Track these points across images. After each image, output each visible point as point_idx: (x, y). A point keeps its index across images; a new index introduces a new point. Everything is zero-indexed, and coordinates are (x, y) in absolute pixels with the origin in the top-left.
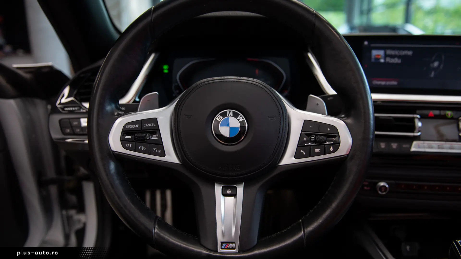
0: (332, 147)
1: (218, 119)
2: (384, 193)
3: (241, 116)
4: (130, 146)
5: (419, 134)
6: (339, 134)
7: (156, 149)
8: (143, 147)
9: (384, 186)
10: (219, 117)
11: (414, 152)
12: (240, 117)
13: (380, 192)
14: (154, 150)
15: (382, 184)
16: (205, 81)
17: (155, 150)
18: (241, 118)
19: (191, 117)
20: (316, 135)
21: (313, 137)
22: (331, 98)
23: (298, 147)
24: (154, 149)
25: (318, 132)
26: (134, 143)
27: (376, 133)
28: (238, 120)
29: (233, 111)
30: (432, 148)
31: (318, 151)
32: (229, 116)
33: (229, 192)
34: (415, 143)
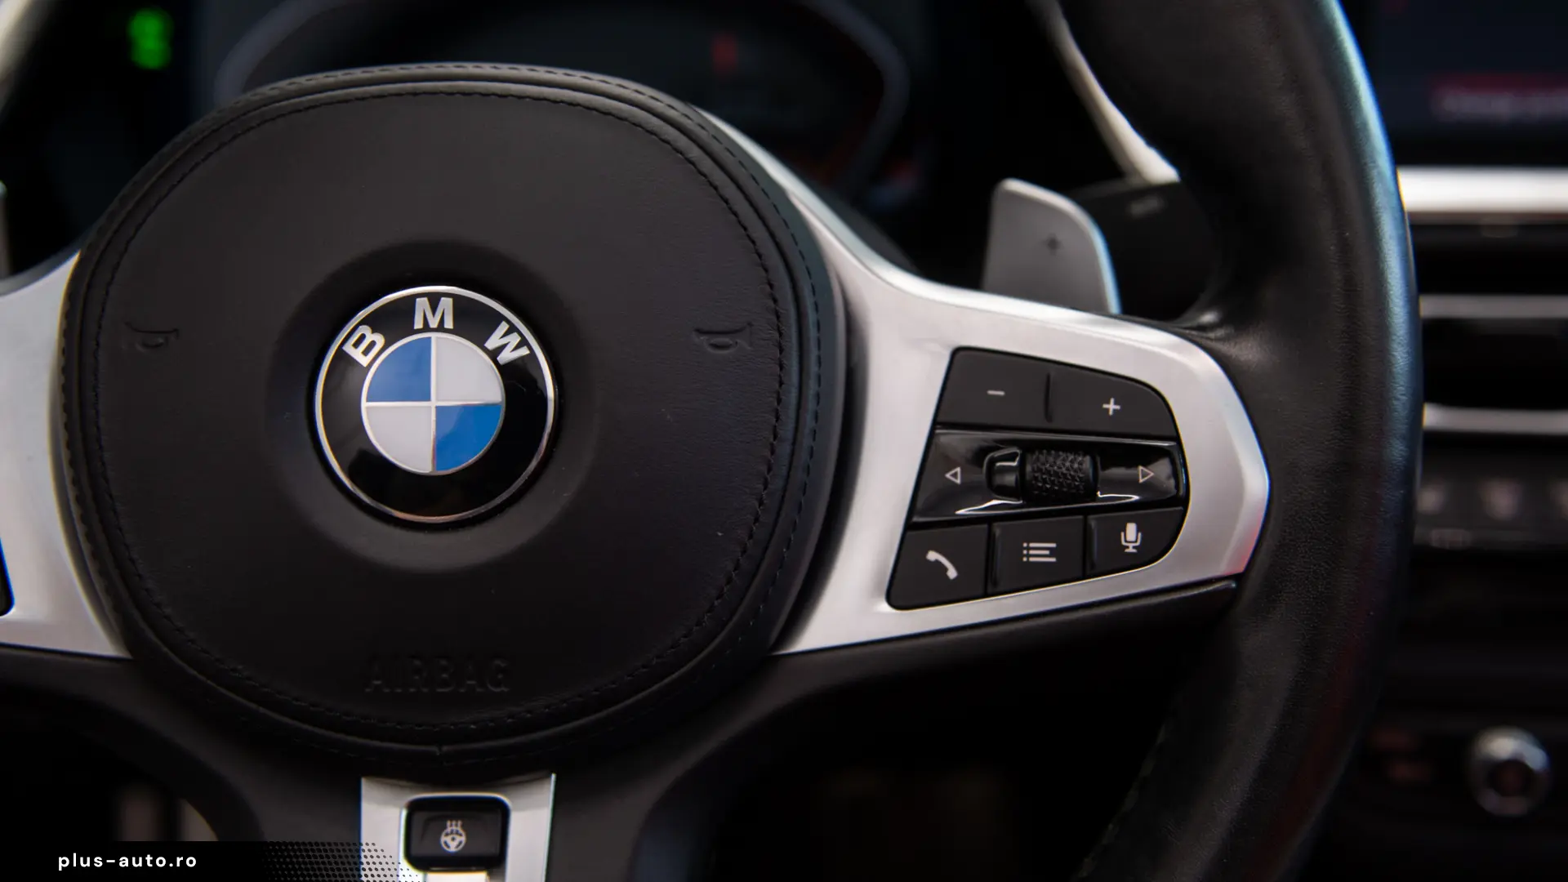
0: (1131, 530)
1: (357, 354)
2: (1517, 806)
3: (512, 329)
6: (1176, 438)
10: (363, 337)
12: (508, 333)
13: (1491, 801)
16: (275, 93)
18: (514, 339)
19: (173, 338)
20: (1028, 447)
21: (1011, 458)
22: (1152, 204)
23: (909, 526)
25: (1046, 425)
27: (1432, 417)
28: (494, 354)
29: (455, 297)
31: (1039, 552)
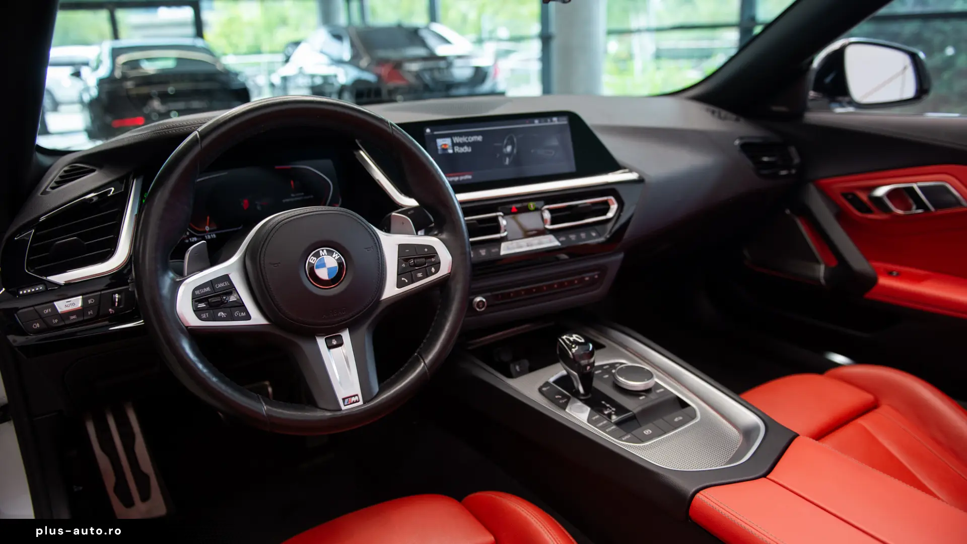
0: (433, 269)
1: (312, 262)
2: (483, 309)
3: (336, 253)
4: (206, 316)
5: (505, 234)
6: (437, 253)
7: (237, 313)
8: (222, 314)
9: (481, 301)
10: (312, 259)
11: (504, 255)
13: (478, 309)
15: (478, 299)
18: (337, 255)
19: (279, 264)
20: (414, 259)
21: (412, 261)
23: (398, 275)
24: (235, 313)
25: (415, 254)
26: (212, 311)
28: (334, 258)
29: (326, 249)
30: (521, 247)
31: (420, 275)
32: (323, 255)
33: (334, 342)
34: (503, 245)
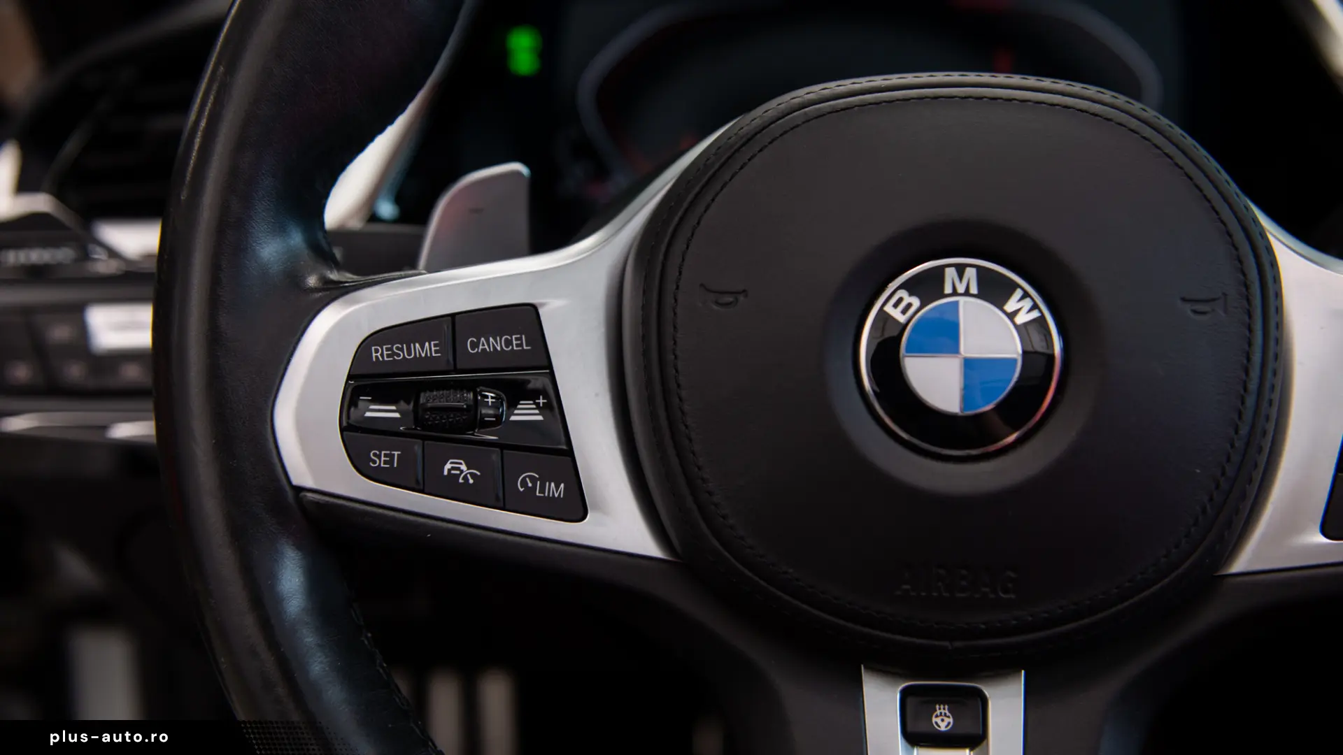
1: (896, 314)
3: (1026, 295)
4: (391, 462)
7: (533, 479)
8: (464, 467)
10: (900, 300)
12: (1022, 298)
14: (524, 483)
17: (530, 485)
18: (1027, 304)
19: (741, 298)
24: (525, 478)
26: (417, 447)
28: (1012, 316)
29: (978, 268)
32: (955, 293)
